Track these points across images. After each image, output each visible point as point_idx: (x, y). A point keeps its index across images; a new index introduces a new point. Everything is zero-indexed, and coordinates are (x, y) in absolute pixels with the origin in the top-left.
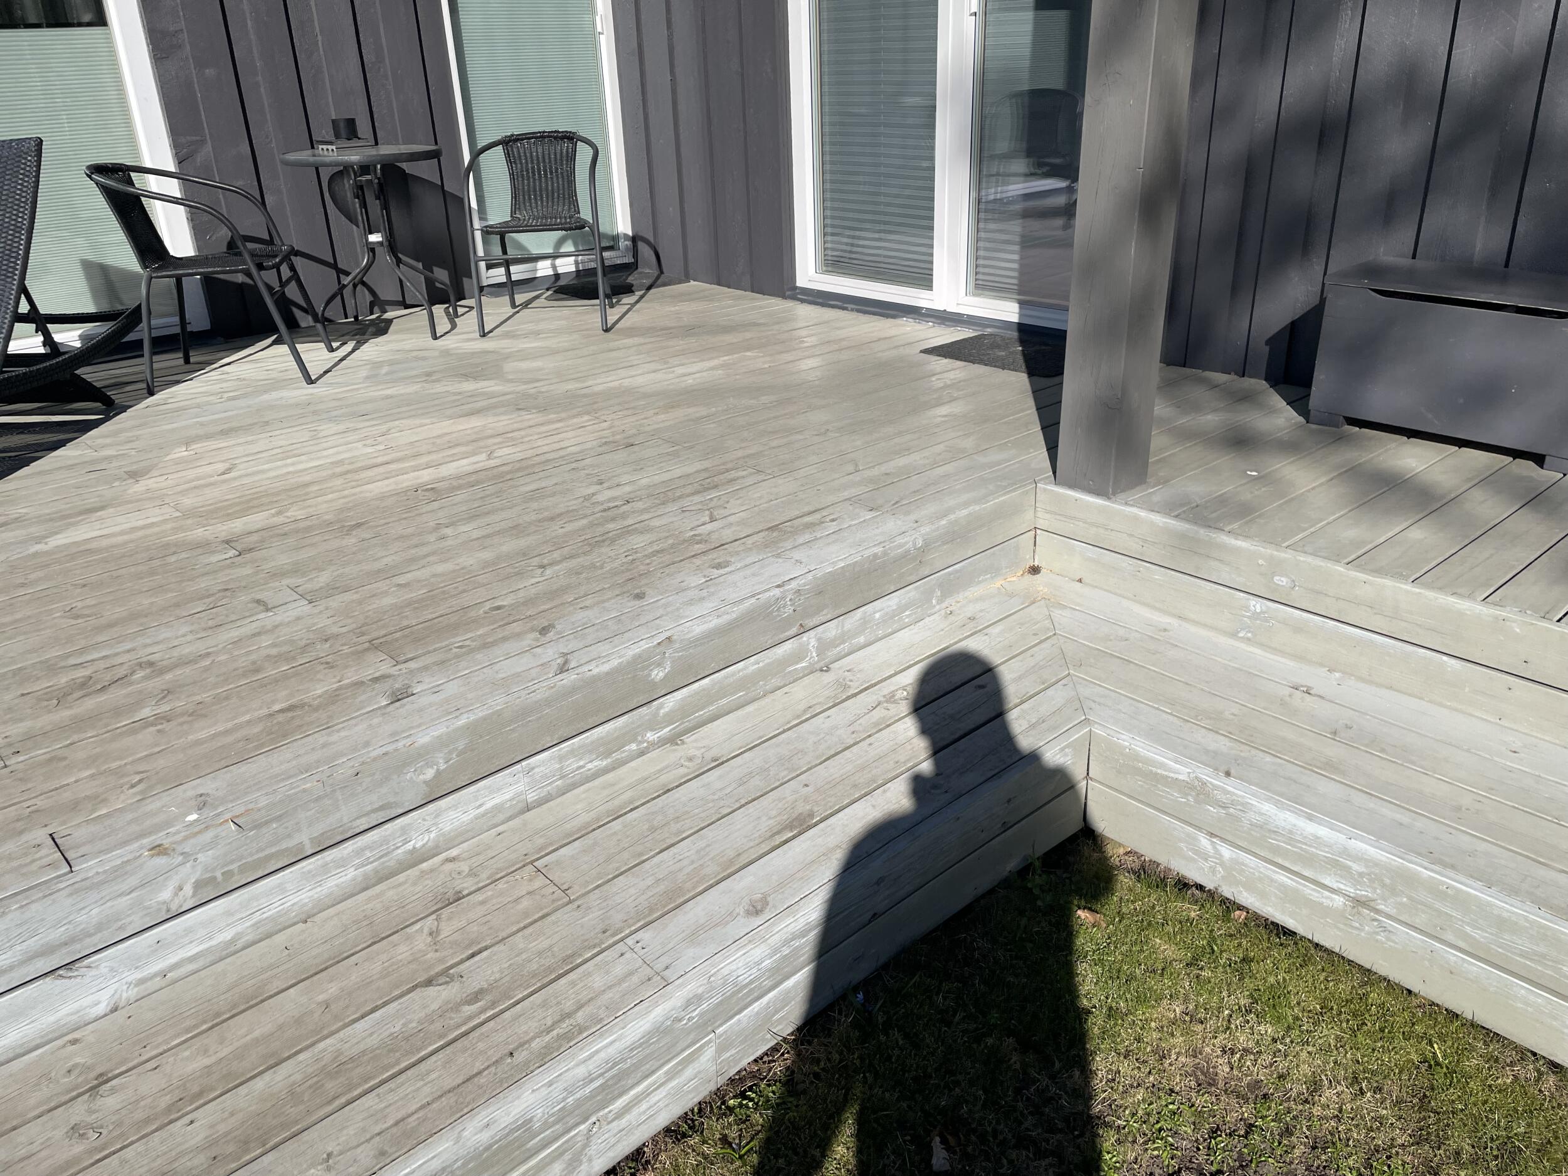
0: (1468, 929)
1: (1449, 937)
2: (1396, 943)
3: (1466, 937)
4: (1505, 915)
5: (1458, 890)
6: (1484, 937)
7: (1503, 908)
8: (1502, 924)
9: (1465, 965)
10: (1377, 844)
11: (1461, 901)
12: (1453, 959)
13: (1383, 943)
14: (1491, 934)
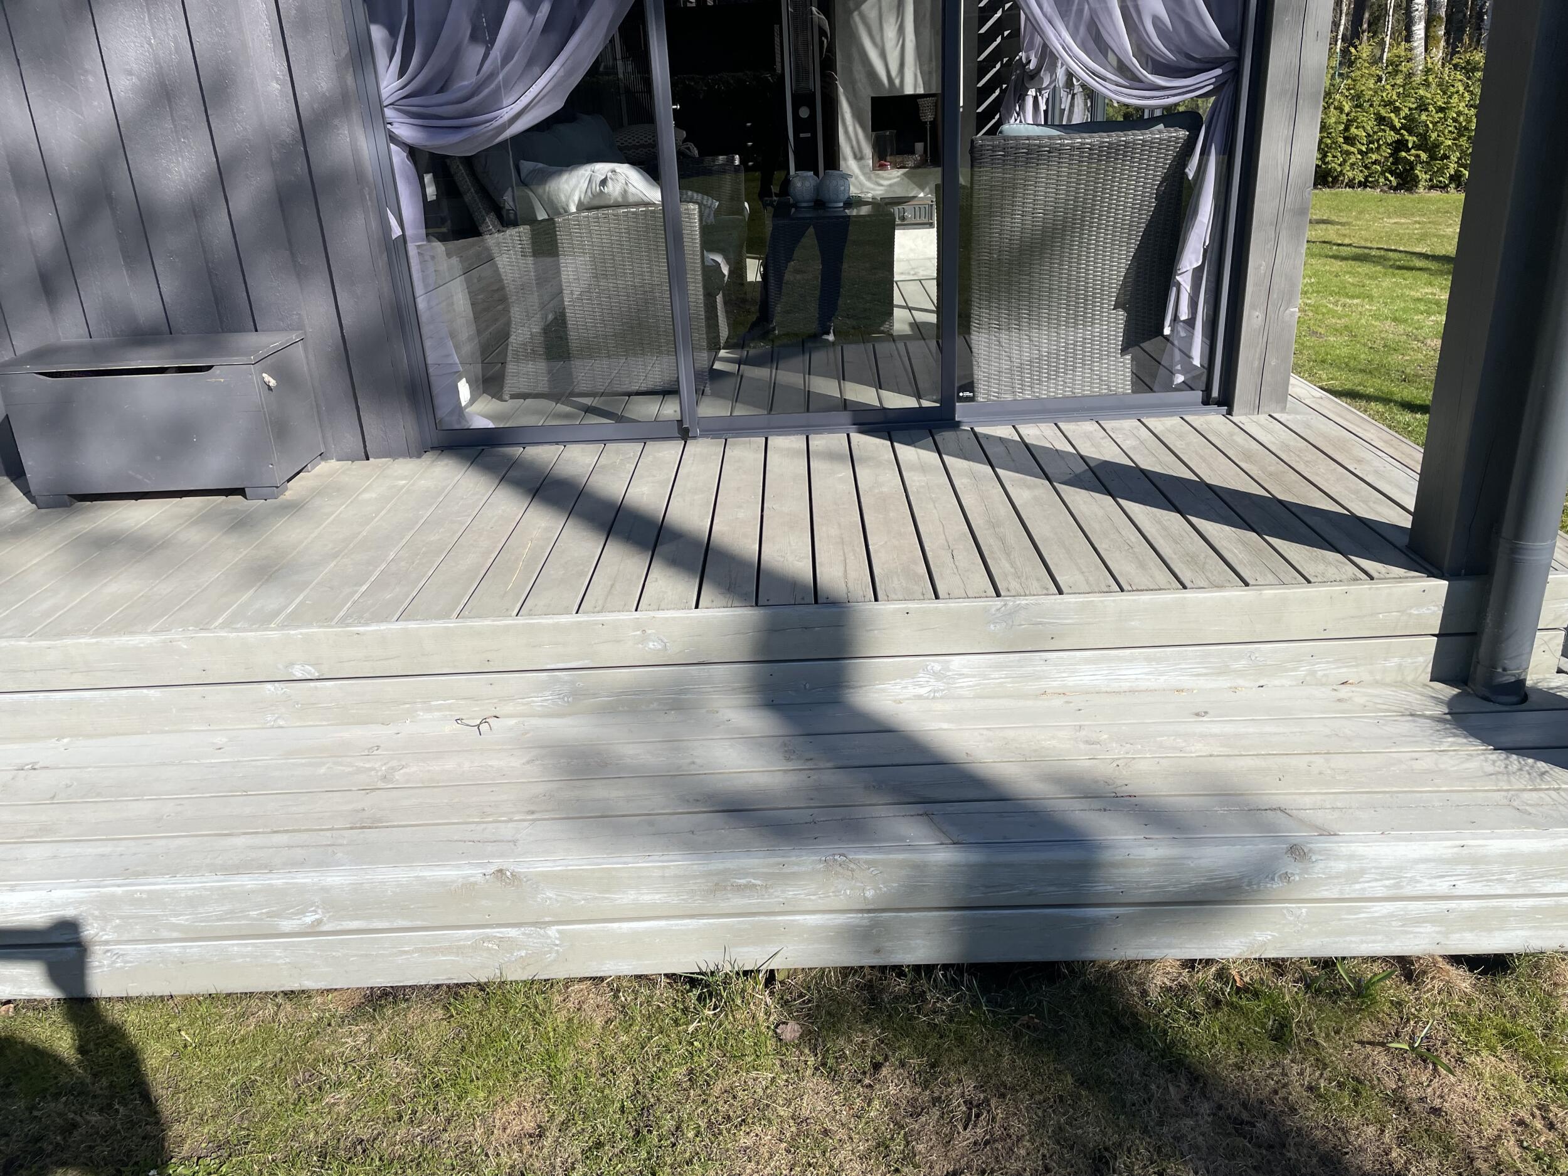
0: (173, 920)
1: (165, 934)
2: (131, 962)
3: (174, 927)
4: (190, 893)
5: (149, 892)
6: (187, 920)
7: (185, 889)
8: (193, 902)
9: (188, 950)
10: (78, 884)
11: (154, 898)
12: (176, 950)
13: (122, 968)
14: (190, 914)
